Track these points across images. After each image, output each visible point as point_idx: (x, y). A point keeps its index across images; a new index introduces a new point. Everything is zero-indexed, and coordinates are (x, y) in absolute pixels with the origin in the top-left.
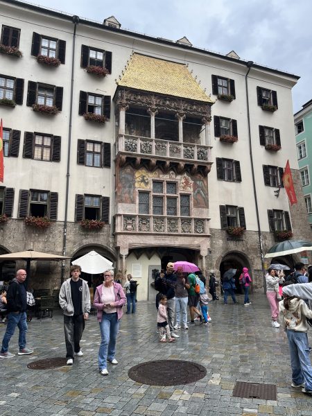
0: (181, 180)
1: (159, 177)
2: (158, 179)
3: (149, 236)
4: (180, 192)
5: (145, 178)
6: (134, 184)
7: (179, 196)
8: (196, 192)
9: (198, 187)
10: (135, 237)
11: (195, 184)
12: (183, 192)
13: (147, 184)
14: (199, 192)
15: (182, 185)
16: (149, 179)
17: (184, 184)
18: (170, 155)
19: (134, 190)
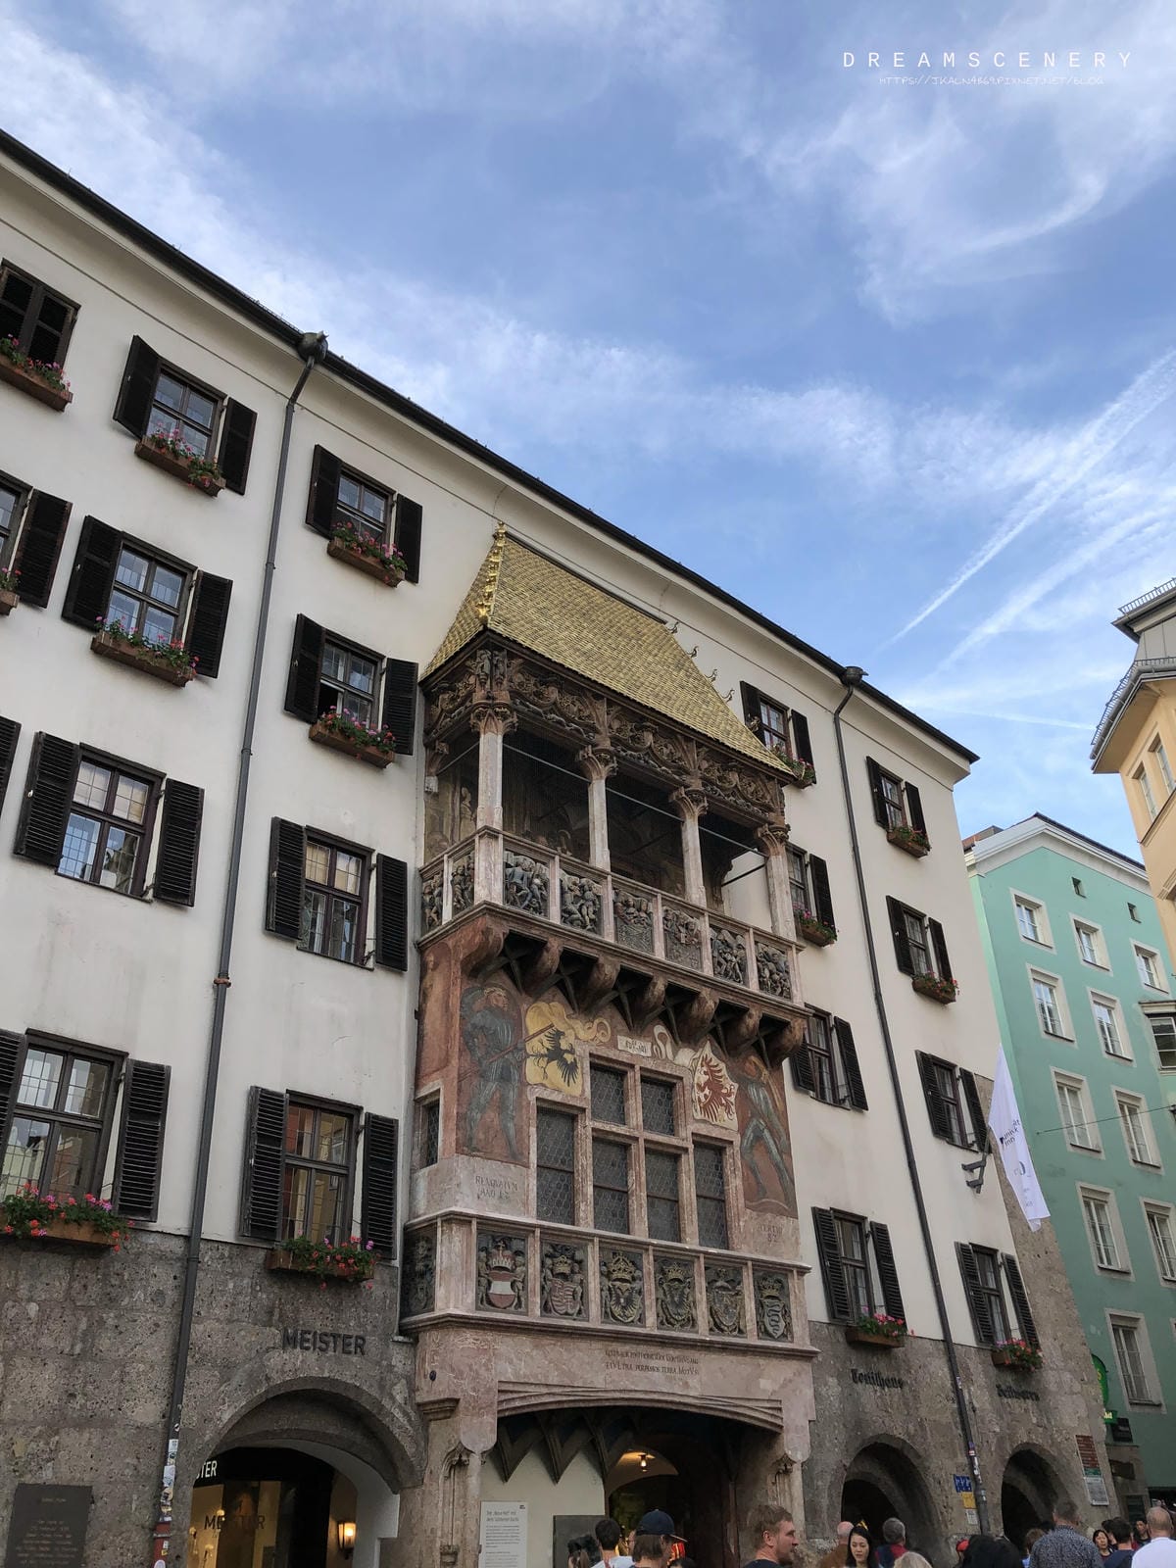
0: (693, 1071)
1: (616, 1047)
2: (612, 1054)
3: (583, 1345)
4: (693, 1127)
5: (564, 1045)
6: (520, 1066)
7: (691, 1147)
8: (749, 1133)
10: (525, 1343)
11: (743, 1096)
12: (704, 1130)
13: (570, 1069)
15: (697, 1094)
16: (578, 1050)
17: (707, 1091)
18: (666, 954)
19: (521, 1094)
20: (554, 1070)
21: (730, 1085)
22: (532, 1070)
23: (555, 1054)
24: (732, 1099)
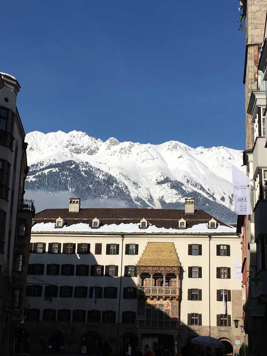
0: (165, 303)
1: (155, 302)
2: (155, 303)
3: (150, 329)
7: (164, 311)
8: (172, 308)
9: (174, 306)
10: (144, 329)
11: (172, 304)
12: (166, 309)
13: (150, 306)
14: (174, 308)
17: (167, 305)
18: (158, 294)
21: (170, 304)
24: (170, 305)
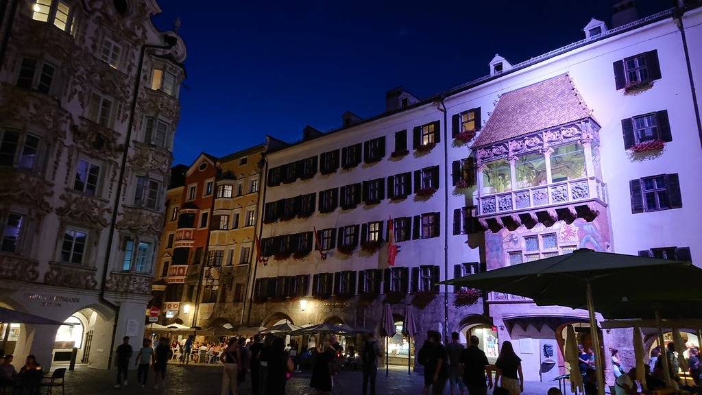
0: (560, 229)
3: (523, 304)
4: (560, 245)
5: (514, 237)
6: (502, 246)
7: (560, 250)
8: (584, 240)
9: (587, 233)
10: (508, 305)
11: (581, 230)
12: (564, 245)
13: (517, 242)
14: (588, 241)
15: (561, 235)
16: (518, 237)
17: (565, 233)
18: (535, 205)
19: (502, 252)
20: (511, 244)
21: (574, 228)
22: (505, 246)
23: (512, 240)
24: (576, 232)
